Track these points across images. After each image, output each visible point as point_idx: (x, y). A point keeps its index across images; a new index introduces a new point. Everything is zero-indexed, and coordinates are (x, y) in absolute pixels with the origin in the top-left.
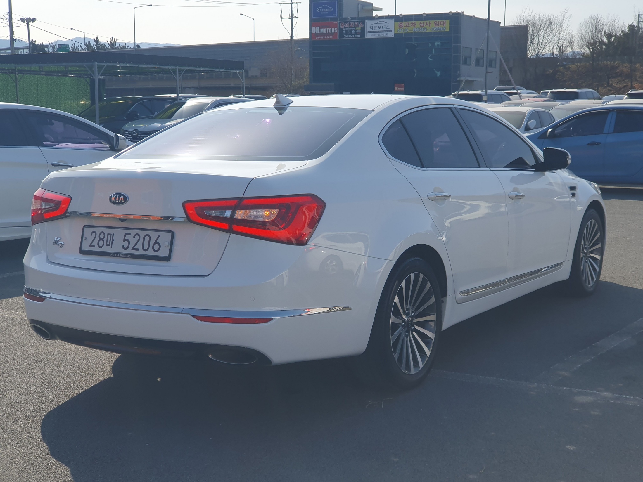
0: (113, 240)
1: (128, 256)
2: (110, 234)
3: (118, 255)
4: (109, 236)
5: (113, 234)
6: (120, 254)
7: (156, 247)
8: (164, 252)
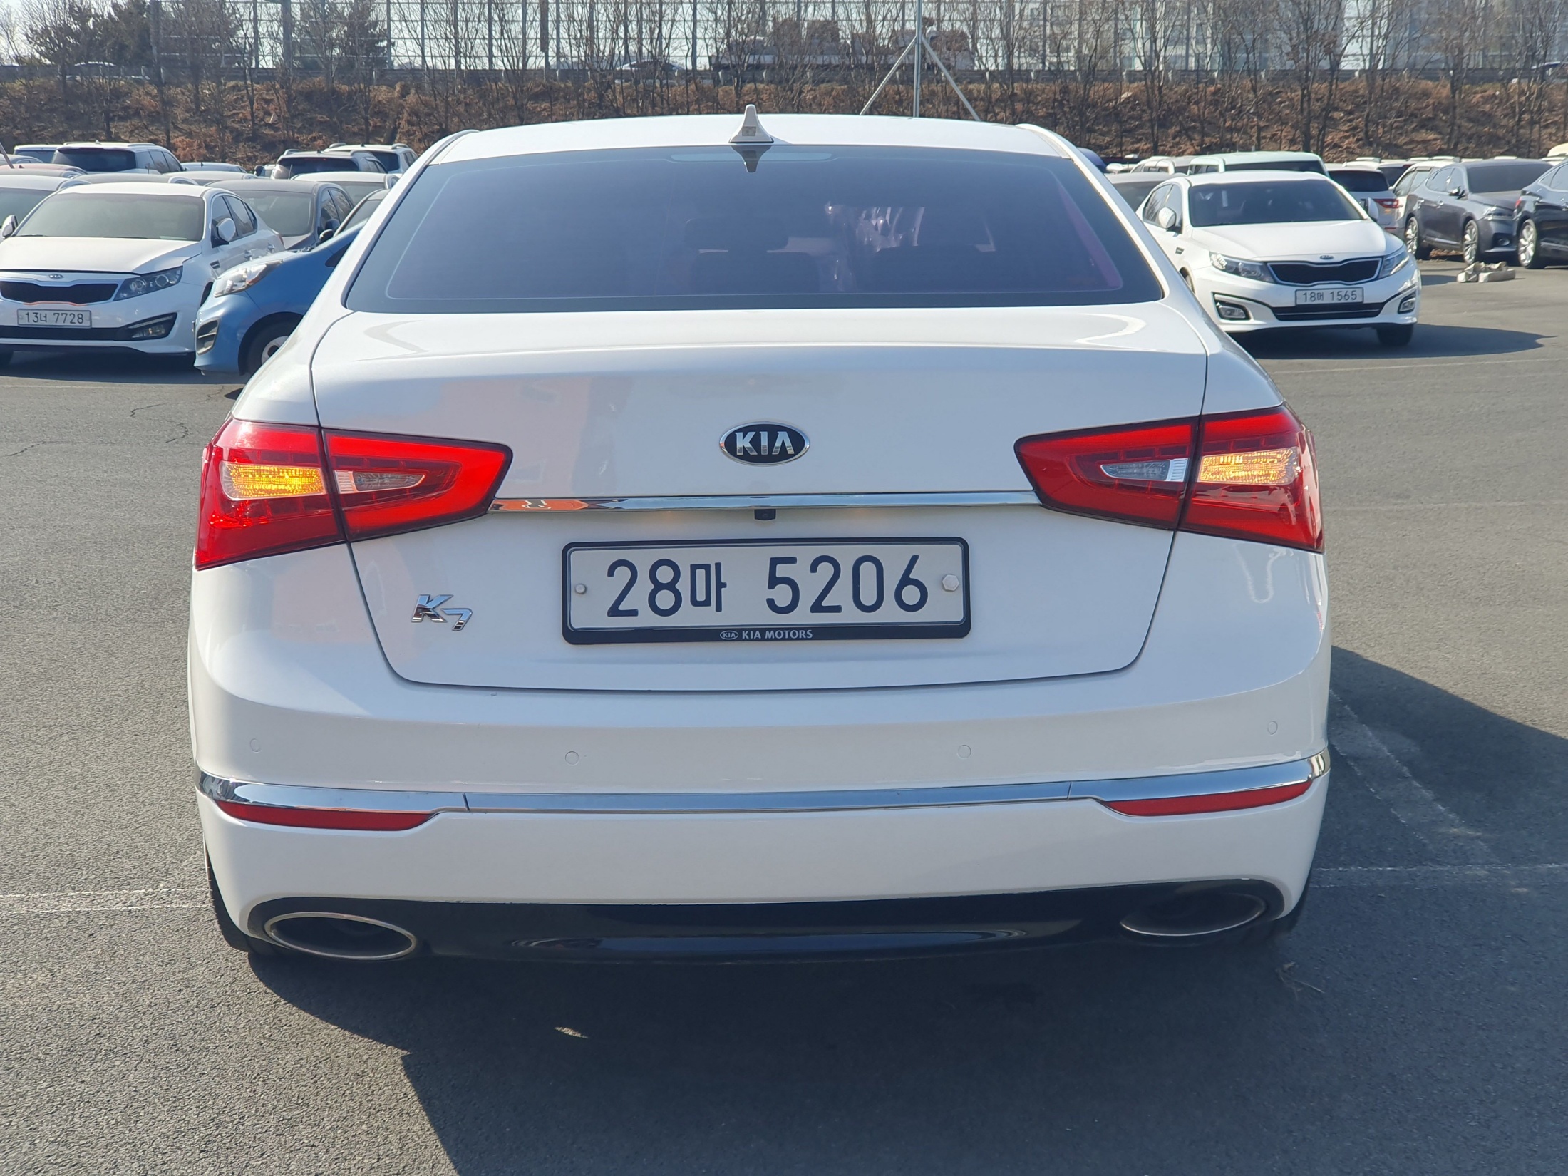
0: (720, 585)
1: (802, 634)
2: (706, 567)
3: (757, 632)
4: (701, 574)
5: (718, 566)
6: (763, 630)
7: (911, 595)
8: (943, 609)
